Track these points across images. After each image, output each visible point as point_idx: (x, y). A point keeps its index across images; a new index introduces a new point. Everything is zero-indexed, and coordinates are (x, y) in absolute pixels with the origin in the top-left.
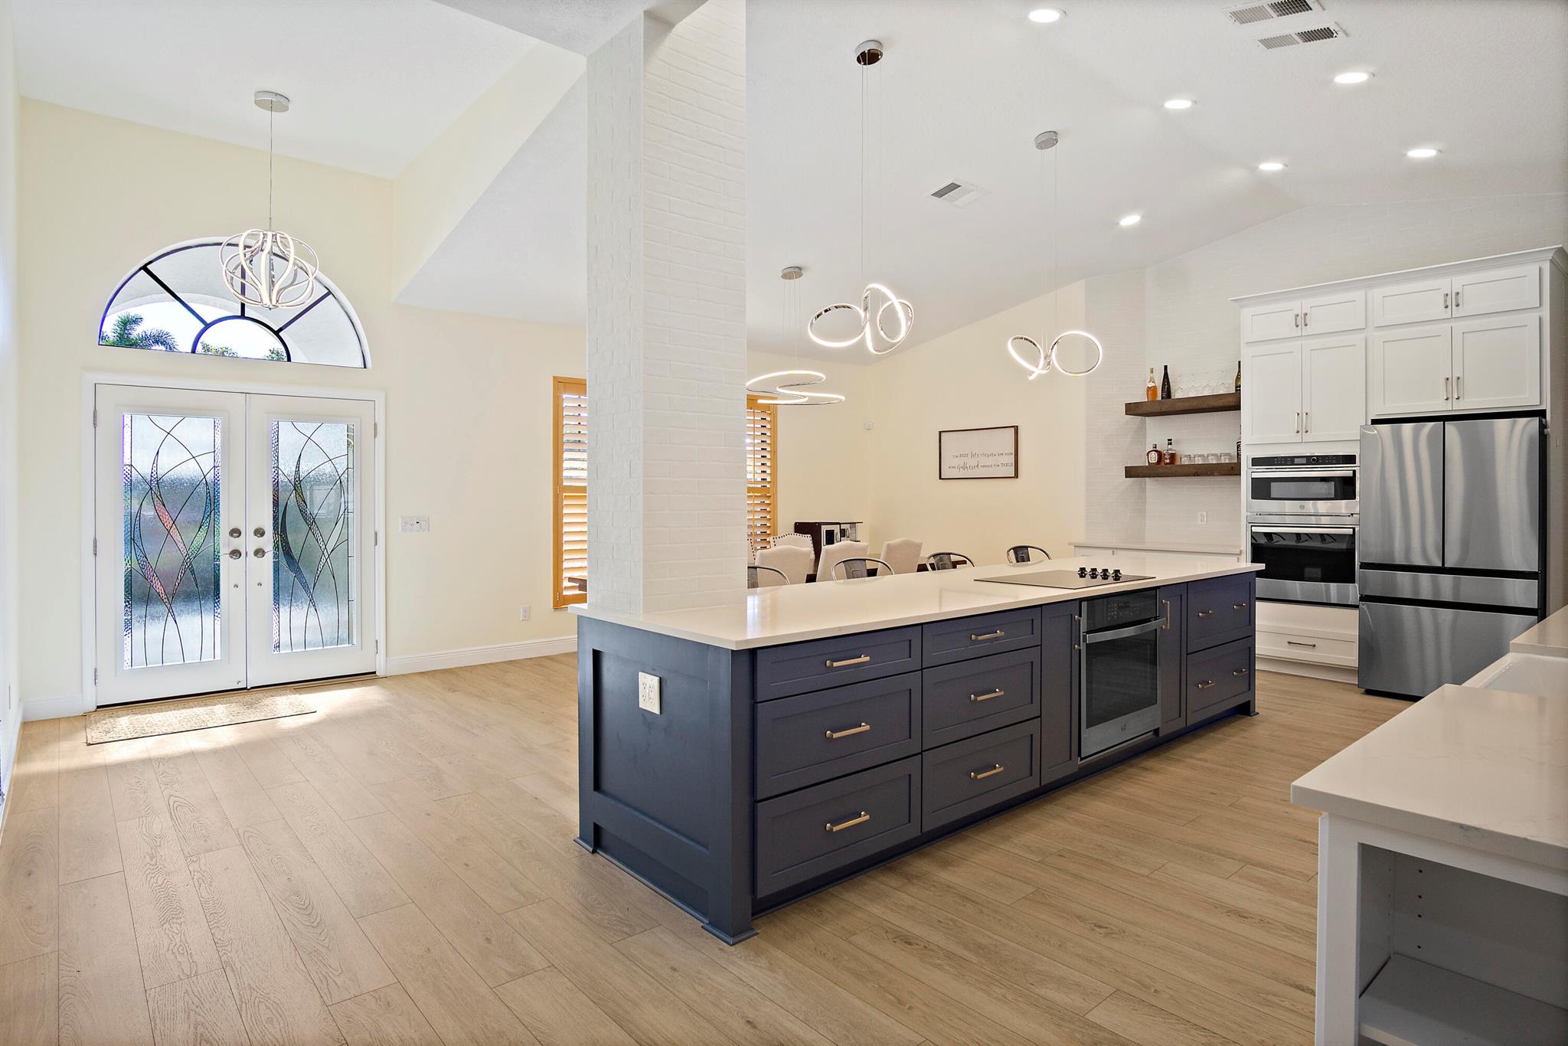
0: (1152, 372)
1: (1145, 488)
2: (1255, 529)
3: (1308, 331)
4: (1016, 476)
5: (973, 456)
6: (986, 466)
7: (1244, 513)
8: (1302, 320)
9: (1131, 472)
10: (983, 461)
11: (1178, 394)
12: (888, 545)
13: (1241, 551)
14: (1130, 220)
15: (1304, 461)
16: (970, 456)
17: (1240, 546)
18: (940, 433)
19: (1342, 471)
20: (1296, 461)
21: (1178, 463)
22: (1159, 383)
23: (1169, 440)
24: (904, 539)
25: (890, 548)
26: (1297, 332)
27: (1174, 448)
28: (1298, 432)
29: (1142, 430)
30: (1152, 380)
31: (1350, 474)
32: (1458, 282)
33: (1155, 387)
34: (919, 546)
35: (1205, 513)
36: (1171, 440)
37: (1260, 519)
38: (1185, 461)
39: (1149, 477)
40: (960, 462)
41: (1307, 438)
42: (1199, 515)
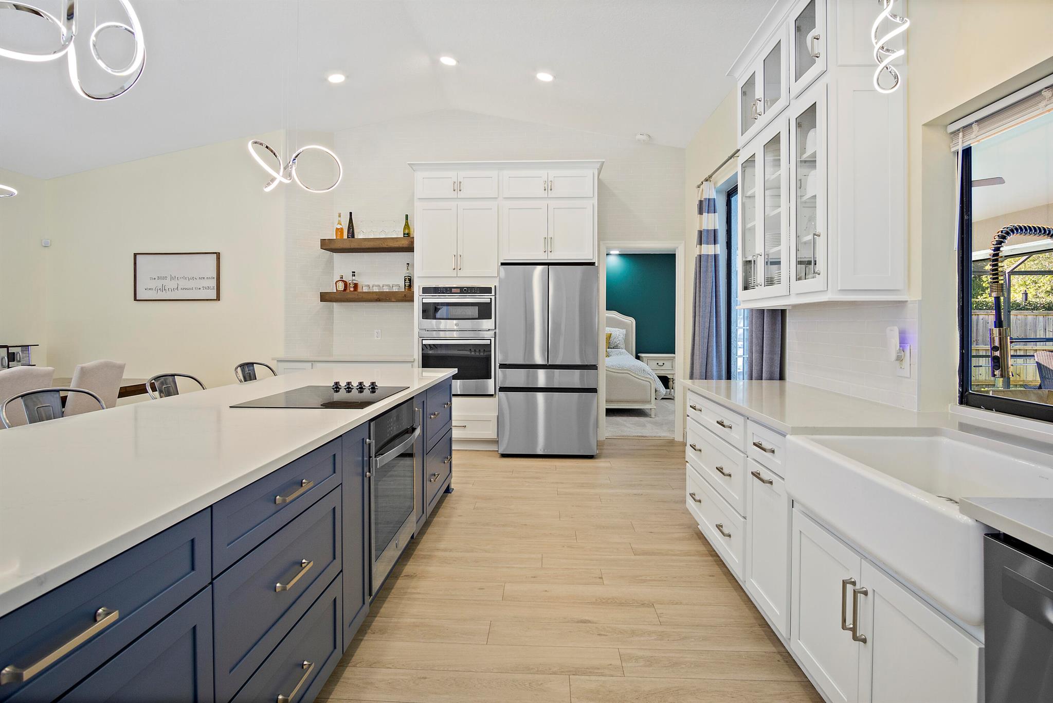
0: (340, 216)
1: (333, 311)
2: (425, 342)
3: (461, 195)
4: (218, 298)
5: (172, 278)
6: (186, 289)
7: (416, 330)
8: (458, 187)
9: (325, 297)
10: (183, 283)
11: (359, 235)
12: (82, 368)
13: (414, 359)
14: (337, 78)
15: (458, 290)
16: (169, 278)
17: (413, 355)
18: (135, 255)
19: (484, 299)
20: (453, 290)
21: (359, 290)
22: (345, 226)
23: (353, 272)
24: (102, 360)
25: (84, 372)
26: (454, 195)
27: (357, 279)
28: (454, 269)
29: (330, 263)
30: (340, 223)
31: (488, 301)
32: (553, 173)
33: (342, 229)
34: (121, 368)
35: (380, 331)
36: (354, 272)
37: (426, 334)
38: (365, 290)
39: (335, 302)
40: (159, 284)
41: (460, 273)
42: (375, 333)
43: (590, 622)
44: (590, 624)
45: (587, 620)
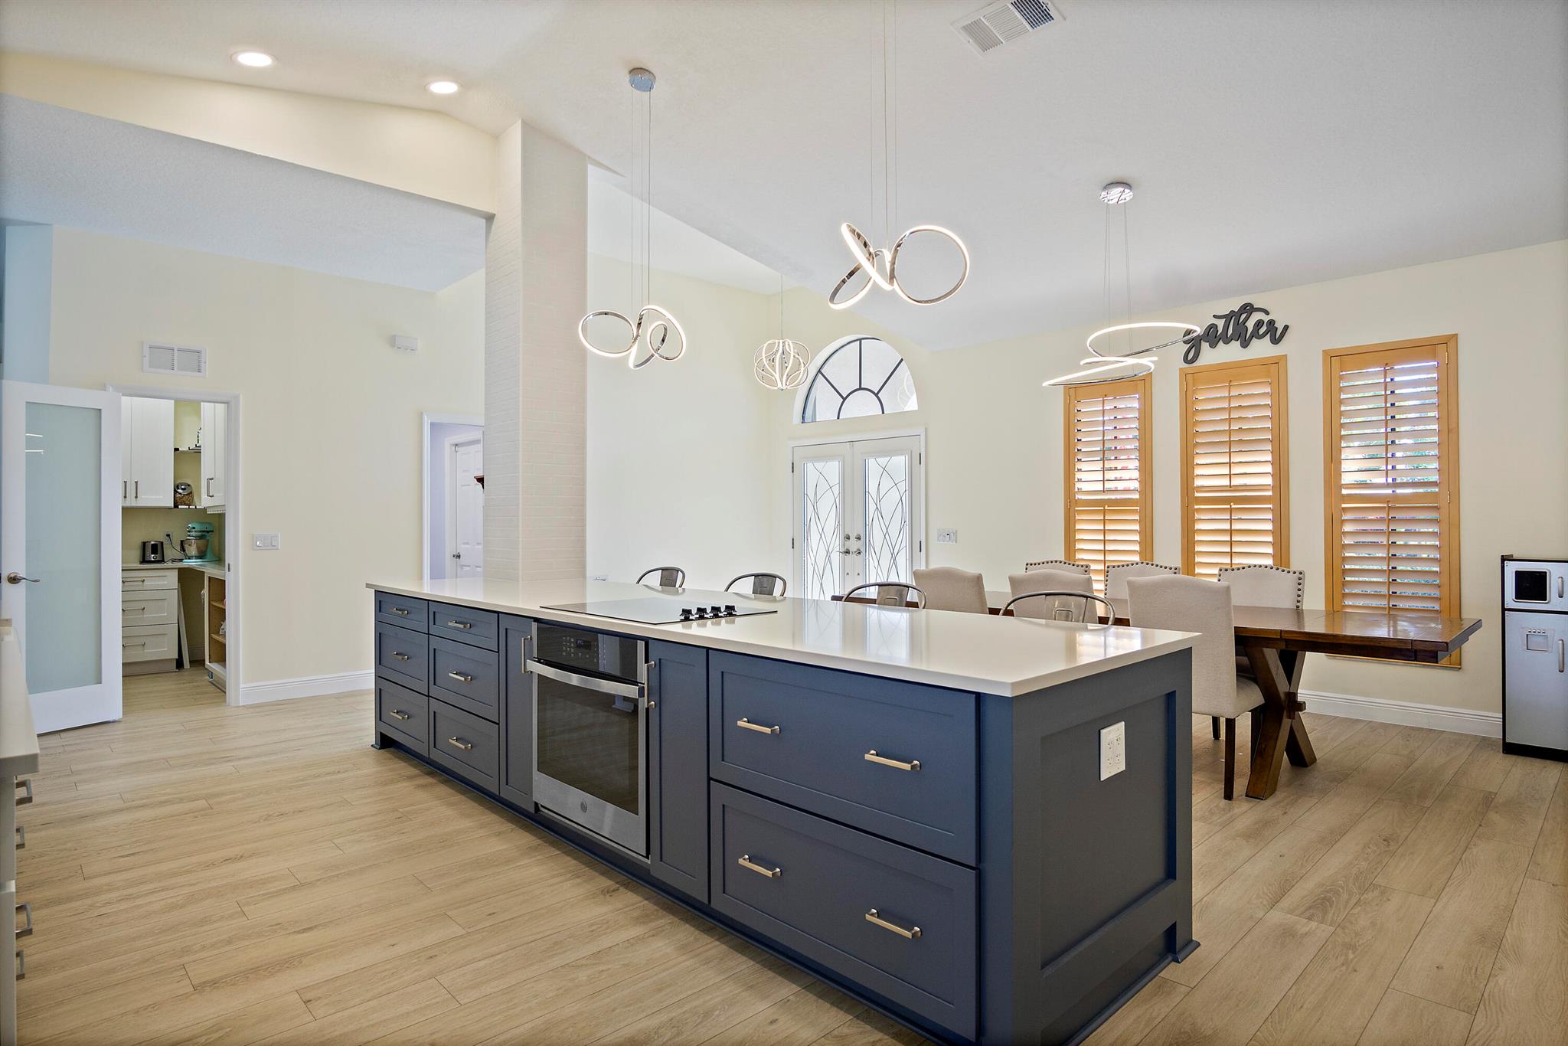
43: (299, 932)
44: (297, 929)
45: (303, 933)
